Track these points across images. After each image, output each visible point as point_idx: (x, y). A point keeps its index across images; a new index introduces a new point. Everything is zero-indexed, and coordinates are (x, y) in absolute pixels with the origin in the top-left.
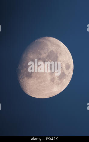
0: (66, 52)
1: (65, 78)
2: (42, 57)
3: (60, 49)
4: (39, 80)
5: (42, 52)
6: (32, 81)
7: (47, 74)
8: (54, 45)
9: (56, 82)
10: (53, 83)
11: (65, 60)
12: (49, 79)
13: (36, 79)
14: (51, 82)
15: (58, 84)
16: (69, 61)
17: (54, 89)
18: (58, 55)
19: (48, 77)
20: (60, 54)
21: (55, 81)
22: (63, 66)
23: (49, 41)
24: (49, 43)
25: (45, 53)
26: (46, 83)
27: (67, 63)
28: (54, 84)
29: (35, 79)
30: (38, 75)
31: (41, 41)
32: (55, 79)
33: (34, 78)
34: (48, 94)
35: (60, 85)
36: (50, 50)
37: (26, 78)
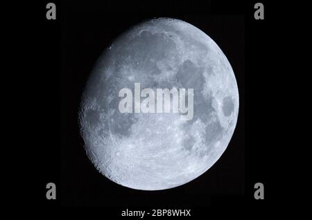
0: (224, 65)
1: (219, 139)
2: (161, 78)
3: (207, 56)
4: (150, 145)
5: (161, 65)
6: (131, 146)
7: (173, 127)
8: (193, 46)
9: (197, 149)
10: (188, 152)
11: (221, 87)
12: (179, 141)
13: (144, 141)
14: (182, 149)
15: (202, 155)
16: (230, 91)
17: (189, 168)
18: (205, 74)
19: (177, 135)
20: (210, 70)
21: (194, 148)
22: (217, 105)
23: (178, 32)
24: (178, 40)
25: (170, 69)
26: (170, 151)
27: (226, 96)
28: (189, 154)
29: (141, 139)
30: (148, 130)
31: (156, 32)
32: (195, 141)
33: (137, 137)
34: (170, 180)
35: (206, 157)
36: (183, 61)
37: (112, 137)
